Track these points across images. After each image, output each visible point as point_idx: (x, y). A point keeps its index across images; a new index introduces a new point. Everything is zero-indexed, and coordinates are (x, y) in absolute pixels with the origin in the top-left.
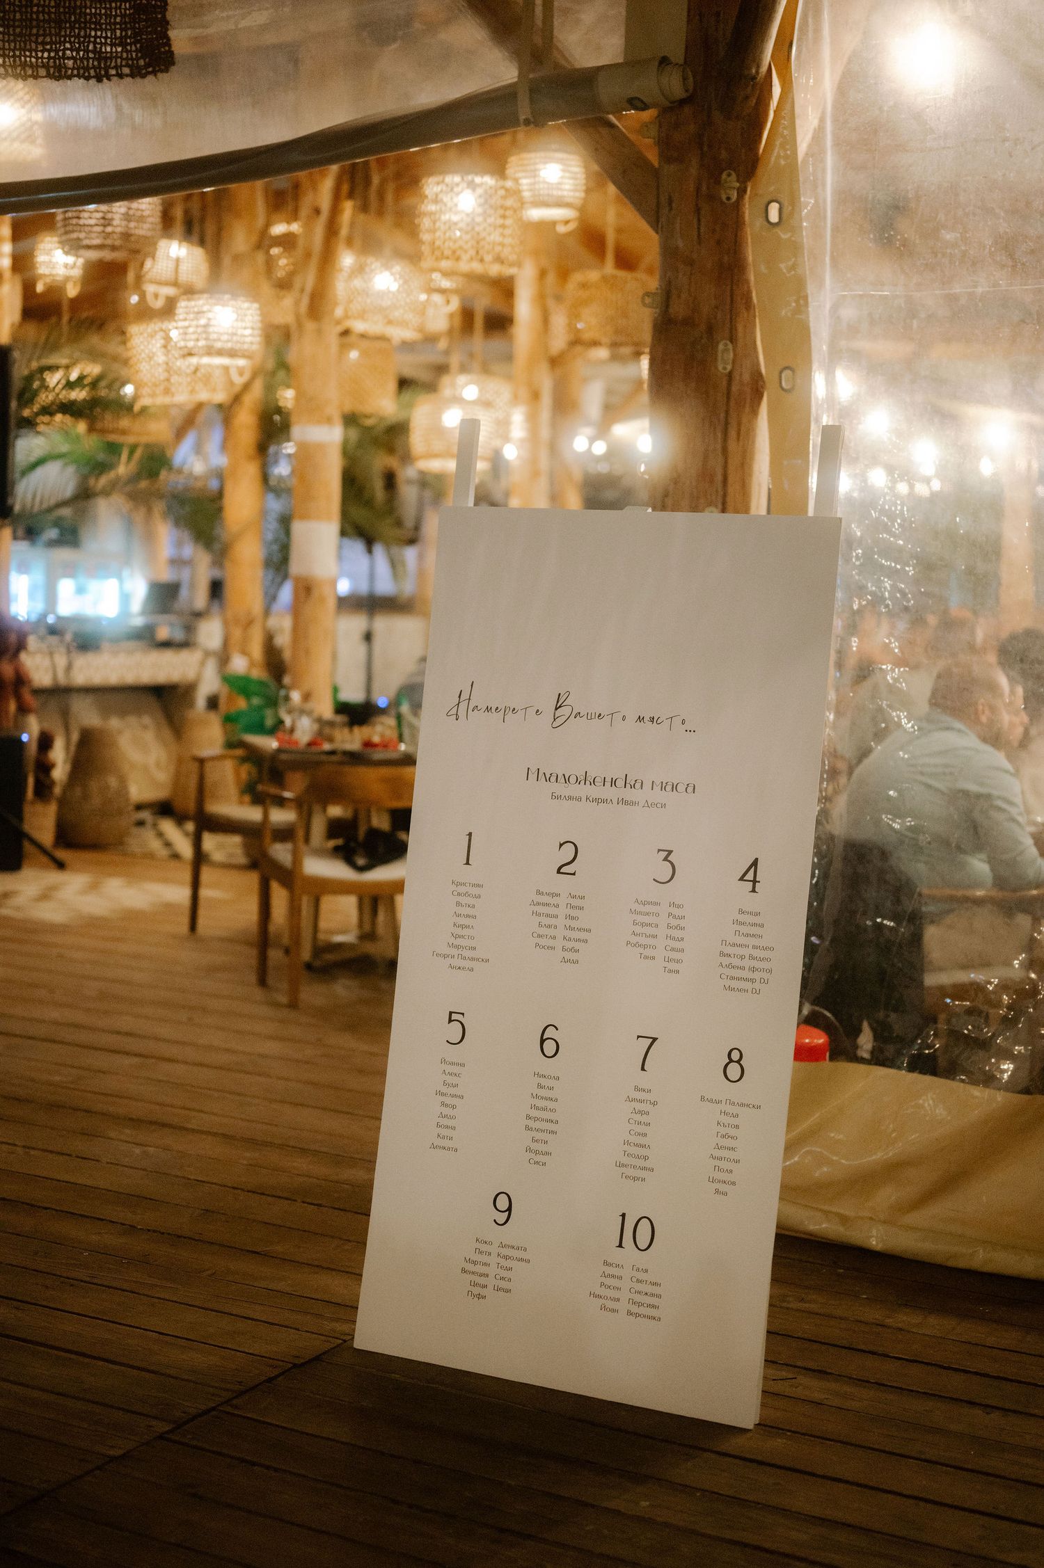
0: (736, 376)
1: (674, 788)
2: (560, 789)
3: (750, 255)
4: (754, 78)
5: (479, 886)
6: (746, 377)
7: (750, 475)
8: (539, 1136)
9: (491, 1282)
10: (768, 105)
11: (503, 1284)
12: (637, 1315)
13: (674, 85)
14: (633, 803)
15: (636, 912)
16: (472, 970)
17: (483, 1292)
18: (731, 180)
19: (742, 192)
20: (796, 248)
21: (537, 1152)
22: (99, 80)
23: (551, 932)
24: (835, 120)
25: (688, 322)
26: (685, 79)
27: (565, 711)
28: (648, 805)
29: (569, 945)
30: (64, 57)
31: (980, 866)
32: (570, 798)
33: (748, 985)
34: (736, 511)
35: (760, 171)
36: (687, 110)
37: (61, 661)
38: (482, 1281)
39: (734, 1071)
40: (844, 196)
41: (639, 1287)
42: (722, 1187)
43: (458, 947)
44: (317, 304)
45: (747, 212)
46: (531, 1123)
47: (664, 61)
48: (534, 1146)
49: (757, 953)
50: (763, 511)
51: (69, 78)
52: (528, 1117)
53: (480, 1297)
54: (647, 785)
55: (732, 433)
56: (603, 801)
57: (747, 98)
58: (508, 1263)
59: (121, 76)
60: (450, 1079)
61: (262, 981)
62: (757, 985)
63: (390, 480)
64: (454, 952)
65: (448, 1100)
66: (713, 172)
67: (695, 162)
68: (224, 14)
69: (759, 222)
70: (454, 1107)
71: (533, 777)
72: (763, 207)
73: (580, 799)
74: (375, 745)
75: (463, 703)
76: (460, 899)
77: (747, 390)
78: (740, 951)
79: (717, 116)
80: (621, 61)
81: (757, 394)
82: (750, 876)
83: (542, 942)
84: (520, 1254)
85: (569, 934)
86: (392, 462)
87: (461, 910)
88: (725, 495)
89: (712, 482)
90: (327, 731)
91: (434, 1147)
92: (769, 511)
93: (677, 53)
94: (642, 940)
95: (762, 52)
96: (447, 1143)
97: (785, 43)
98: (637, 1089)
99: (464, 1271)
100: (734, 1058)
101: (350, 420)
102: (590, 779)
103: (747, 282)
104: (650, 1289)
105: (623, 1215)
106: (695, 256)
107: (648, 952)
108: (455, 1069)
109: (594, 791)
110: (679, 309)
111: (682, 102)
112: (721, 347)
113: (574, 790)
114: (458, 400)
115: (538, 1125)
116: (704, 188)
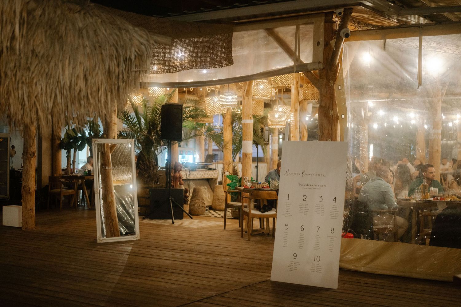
0: (334, 116)
1: (322, 186)
2: (303, 187)
3: (335, 95)
4: (335, 65)
5: (290, 203)
6: (335, 116)
7: (337, 134)
8: (301, 244)
9: (293, 268)
10: (338, 69)
11: (295, 268)
12: (317, 272)
13: (321, 66)
14: (316, 189)
15: (316, 206)
16: (289, 217)
17: (292, 270)
18: (332, 82)
19: (334, 84)
20: (344, 94)
21: (300, 246)
22: (221, 67)
23: (302, 210)
24: (350, 72)
25: (324, 107)
26: (323, 65)
27: (304, 174)
28: (318, 189)
29: (305, 212)
30: (216, 64)
31: (386, 206)
32: (305, 188)
33: (335, 218)
34: (334, 141)
35: (337, 80)
36: (324, 70)
37: (188, 173)
38: (292, 268)
39: (333, 231)
40: (351, 85)
41: (318, 267)
42: (331, 250)
43: (287, 213)
44: (248, 93)
45: (335, 87)
46: (300, 242)
47: (319, 62)
48: (300, 245)
49: (336, 212)
50: (339, 141)
51: (217, 67)
52: (299, 241)
53: (292, 271)
54: (318, 185)
55: (333, 126)
56: (311, 188)
57: (334, 68)
58: (296, 265)
59: (225, 66)
60: (286, 235)
61: (242, 237)
62: (336, 217)
63: (262, 130)
64: (286, 214)
65: (286, 239)
66: (328, 81)
67: (325, 79)
68: (240, 52)
69: (337, 89)
70: (287, 240)
71: (299, 185)
72: (337, 87)
73: (306, 188)
74: (265, 188)
75: (287, 173)
76: (287, 205)
77: (336, 118)
78: (333, 212)
79: (329, 71)
80: (312, 62)
81: (338, 119)
82: (335, 200)
83: (301, 212)
84: (298, 263)
85: (305, 210)
86: (263, 126)
87: (287, 207)
88: (332, 137)
89: (330, 135)
90: (254, 185)
91: (283, 246)
92: (340, 141)
93: (321, 60)
94: (317, 211)
95: (336, 61)
96: (286, 246)
97: (341, 58)
98: (317, 235)
99: (289, 267)
100: (333, 229)
101: (254, 116)
102: (308, 185)
103: (335, 99)
104: (319, 268)
105: (315, 256)
106: (326, 95)
107: (318, 213)
108: (287, 233)
109: (309, 187)
110: (323, 104)
111: (323, 69)
112: (331, 111)
113: (306, 187)
114: (278, 112)
115: (301, 242)
116: (327, 84)
